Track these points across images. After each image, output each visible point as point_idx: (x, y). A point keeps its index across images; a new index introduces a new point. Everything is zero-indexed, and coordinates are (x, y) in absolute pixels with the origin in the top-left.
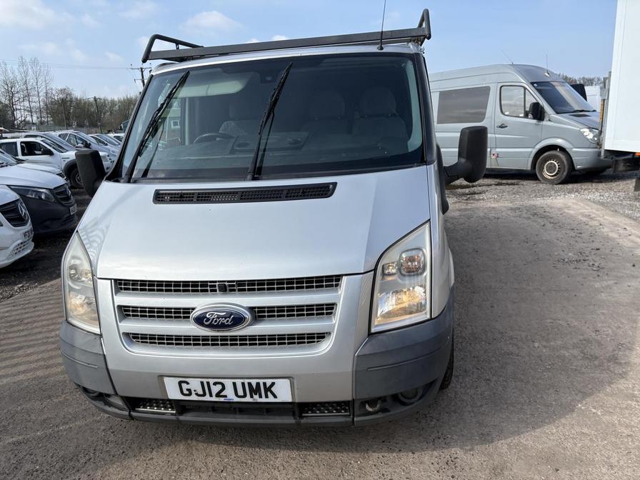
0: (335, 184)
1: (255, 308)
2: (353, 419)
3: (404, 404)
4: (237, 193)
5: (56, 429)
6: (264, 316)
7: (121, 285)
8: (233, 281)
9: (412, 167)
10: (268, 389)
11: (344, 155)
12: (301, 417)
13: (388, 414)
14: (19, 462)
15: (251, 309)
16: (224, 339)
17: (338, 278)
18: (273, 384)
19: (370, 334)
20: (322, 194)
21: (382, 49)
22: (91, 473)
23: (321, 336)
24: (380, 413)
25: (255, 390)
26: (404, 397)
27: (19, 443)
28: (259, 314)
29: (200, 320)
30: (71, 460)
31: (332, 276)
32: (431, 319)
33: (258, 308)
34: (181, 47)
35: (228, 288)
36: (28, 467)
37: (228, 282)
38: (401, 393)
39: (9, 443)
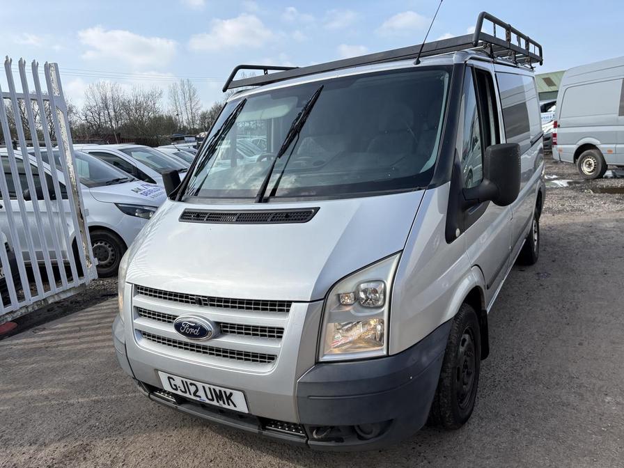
0: (317, 209)
1: (221, 323)
2: (307, 441)
3: (361, 438)
4: (236, 214)
5: (126, 395)
6: (227, 331)
7: (140, 290)
8: (206, 297)
9: (411, 191)
10: (229, 397)
11: (346, 178)
12: (264, 429)
13: (340, 444)
14: (90, 417)
15: (218, 324)
16: (192, 345)
17: (289, 303)
18: (231, 394)
19: (318, 363)
20: (302, 219)
21: (418, 62)
22: (126, 437)
23: (271, 358)
24: (333, 442)
25: (219, 397)
26: (362, 431)
27: (98, 401)
28: (223, 328)
29: (178, 327)
30: (120, 423)
31: (284, 301)
32: (388, 356)
33: (224, 323)
34: (270, 72)
35: (203, 302)
36: (92, 422)
37: (203, 297)
38: (358, 426)
39: (92, 400)
